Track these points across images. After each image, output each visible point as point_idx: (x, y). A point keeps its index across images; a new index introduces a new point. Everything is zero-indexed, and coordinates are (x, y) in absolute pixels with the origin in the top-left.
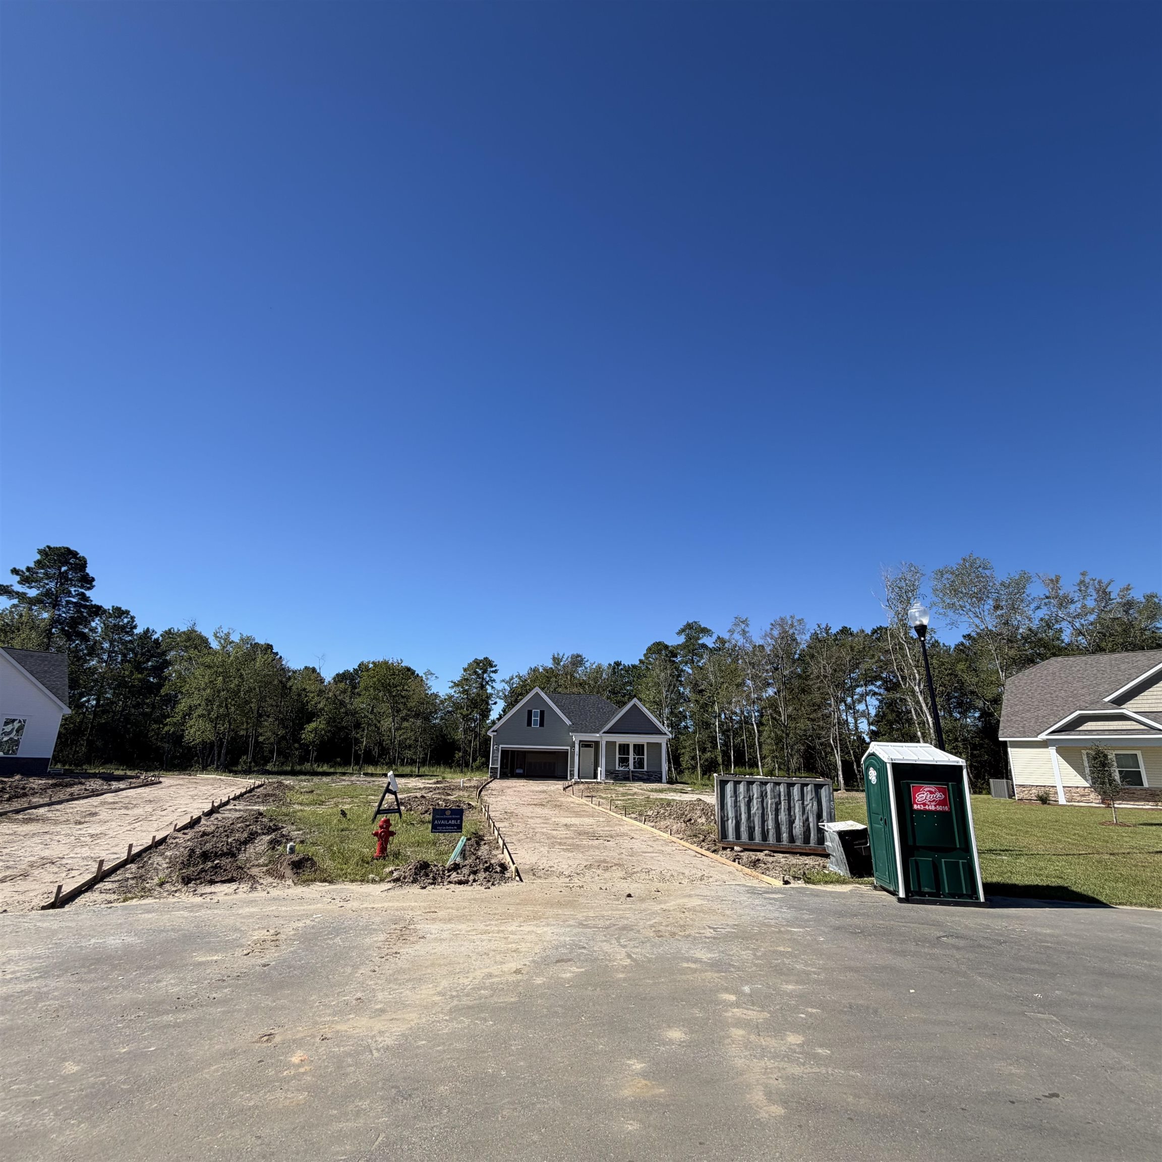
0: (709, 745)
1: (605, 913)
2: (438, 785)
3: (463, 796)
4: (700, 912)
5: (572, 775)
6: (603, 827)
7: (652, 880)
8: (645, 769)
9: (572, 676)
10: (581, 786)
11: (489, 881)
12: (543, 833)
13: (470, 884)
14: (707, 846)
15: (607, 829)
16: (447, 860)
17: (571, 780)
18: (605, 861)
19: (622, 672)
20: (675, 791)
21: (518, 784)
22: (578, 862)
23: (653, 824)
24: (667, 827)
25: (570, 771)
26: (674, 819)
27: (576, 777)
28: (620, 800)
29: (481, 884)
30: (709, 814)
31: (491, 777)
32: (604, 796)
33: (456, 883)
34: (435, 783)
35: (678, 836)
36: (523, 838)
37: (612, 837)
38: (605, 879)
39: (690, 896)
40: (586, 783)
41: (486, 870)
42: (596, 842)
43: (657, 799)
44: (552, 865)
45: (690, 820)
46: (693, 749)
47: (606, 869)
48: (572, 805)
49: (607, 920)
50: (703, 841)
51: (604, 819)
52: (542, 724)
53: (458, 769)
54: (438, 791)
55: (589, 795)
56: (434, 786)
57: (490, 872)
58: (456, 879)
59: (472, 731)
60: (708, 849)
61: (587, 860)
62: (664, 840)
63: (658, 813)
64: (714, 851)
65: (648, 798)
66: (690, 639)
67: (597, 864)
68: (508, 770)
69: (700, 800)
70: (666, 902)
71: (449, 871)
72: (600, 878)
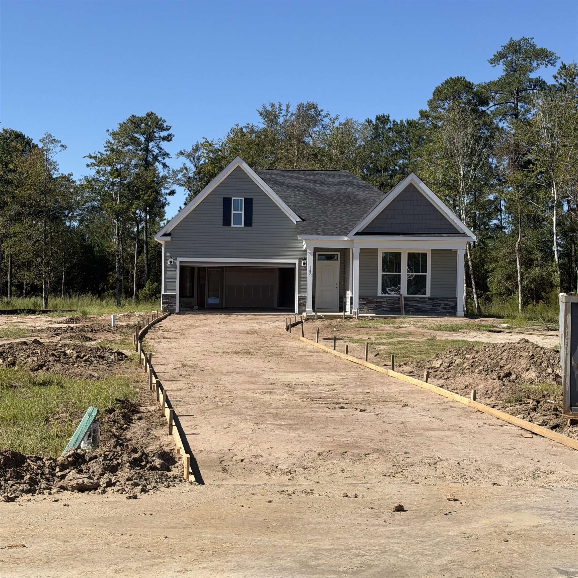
0: (538, 256)
1: (354, 543)
2: (72, 325)
3: (113, 342)
4: (538, 540)
5: (302, 306)
6: (354, 387)
7: (442, 477)
8: (428, 294)
9: (300, 141)
10: (318, 323)
11: (136, 485)
12: (246, 399)
13: (100, 489)
14: (542, 419)
15: (360, 390)
16: (63, 448)
17: (300, 313)
18: (355, 445)
19: (391, 134)
20: (479, 328)
21: (210, 322)
22: (306, 447)
23: (442, 382)
24: (466, 387)
25: (300, 299)
26: (480, 373)
27: (309, 308)
28: (384, 344)
29: (123, 491)
30: (544, 365)
31: (165, 310)
32: (356, 337)
33: (73, 489)
34: (67, 322)
35: (488, 401)
36: (210, 407)
37: (368, 404)
38: (354, 477)
39: (516, 509)
40: (327, 317)
41: (135, 463)
42: (341, 413)
43: (447, 342)
44: (259, 452)
45: (509, 374)
46: (510, 263)
47: (357, 459)
48: (300, 353)
49: (356, 555)
50: (534, 409)
51: (354, 375)
52: (248, 222)
53: (112, 300)
54: (69, 334)
55: (330, 336)
56: (66, 326)
57: (143, 467)
58: (74, 482)
59: (134, 239)
60: (544, 424)
61: (321, 444)
62: (463, 409)
63: (451, 363)
64: (554, 427)
65: (433, 339)
66: (515, 71)
67: (340, 451)
68: (194, 300)
69: (527, 341)
70: (469, 521)
71: (63, 467)
72: (345, 475)
